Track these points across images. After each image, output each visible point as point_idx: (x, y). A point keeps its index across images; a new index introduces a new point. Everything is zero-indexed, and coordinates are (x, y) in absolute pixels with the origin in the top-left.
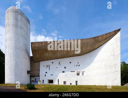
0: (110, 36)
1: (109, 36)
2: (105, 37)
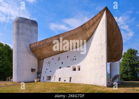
0: (97, 20)
1: (95, 20)
2: (92, 22)
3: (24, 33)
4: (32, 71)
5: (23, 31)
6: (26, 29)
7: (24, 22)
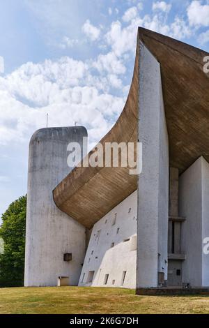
3: (47, 165)
4: (65, 260)
5: (44, 160)
6: (53, 153)
7: (48, 137)
